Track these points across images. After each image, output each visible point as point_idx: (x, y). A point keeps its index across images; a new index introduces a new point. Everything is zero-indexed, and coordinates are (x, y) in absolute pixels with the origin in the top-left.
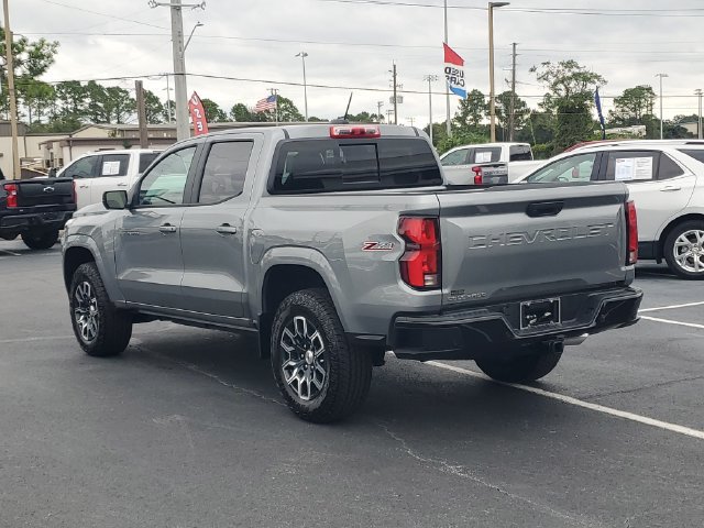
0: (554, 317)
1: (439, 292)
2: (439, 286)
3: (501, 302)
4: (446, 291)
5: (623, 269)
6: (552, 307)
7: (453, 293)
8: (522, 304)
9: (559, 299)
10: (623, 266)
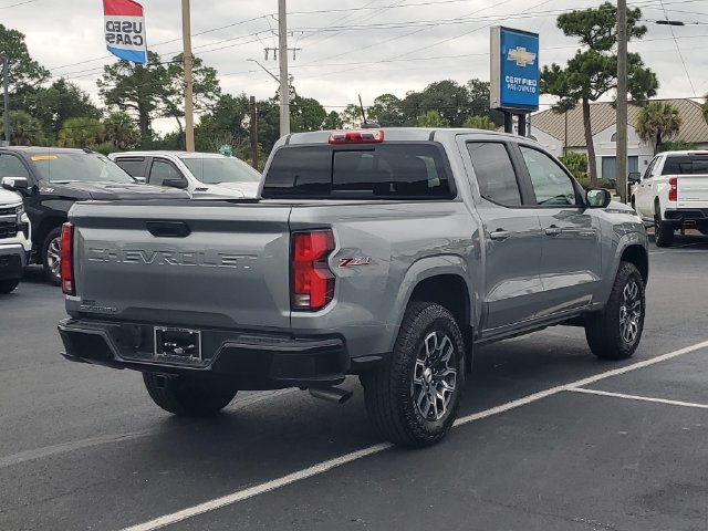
1: (74, 298)
2: (74, 292)
3: (133, 321)
4: (78, 299)
5: (286, 313)
6: (193, 340)
7: (84, 302)
8: (156, 328)
9: (199, 332)
10: (286, 309)
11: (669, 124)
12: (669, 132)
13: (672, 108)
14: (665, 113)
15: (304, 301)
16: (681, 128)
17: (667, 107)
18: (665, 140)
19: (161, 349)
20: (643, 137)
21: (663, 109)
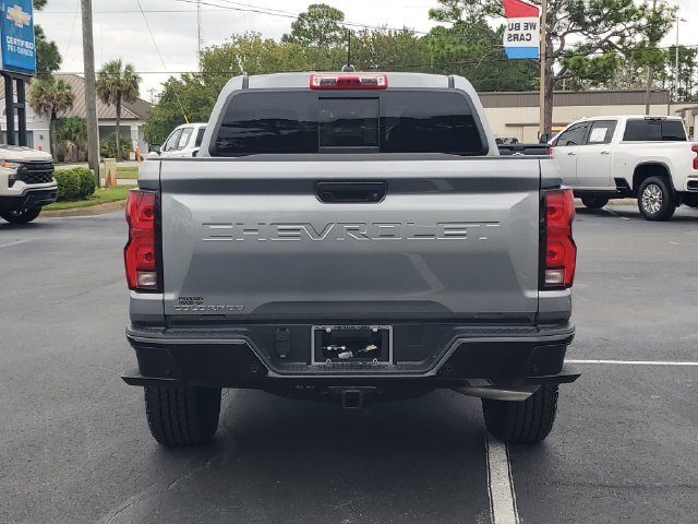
0: (380, 354)
1: (158, 297)
2: (159, 288)
3: (276, 321)
4: (170, 296)
5: (533, 294)
6: (379, 339)
7: (183, 301)
8: (313, 328)
9: (390, 328)
10: (531, 289)
11: (64, 100)
12: (63, 108)
13: (65, 83)
14: (59, 88)
15: (554, 276)
16: (74, 103)
17: (61, 82)
18: (60, 114)
19: (323, 355)
20: (38, 111)
21: (56, 84)
